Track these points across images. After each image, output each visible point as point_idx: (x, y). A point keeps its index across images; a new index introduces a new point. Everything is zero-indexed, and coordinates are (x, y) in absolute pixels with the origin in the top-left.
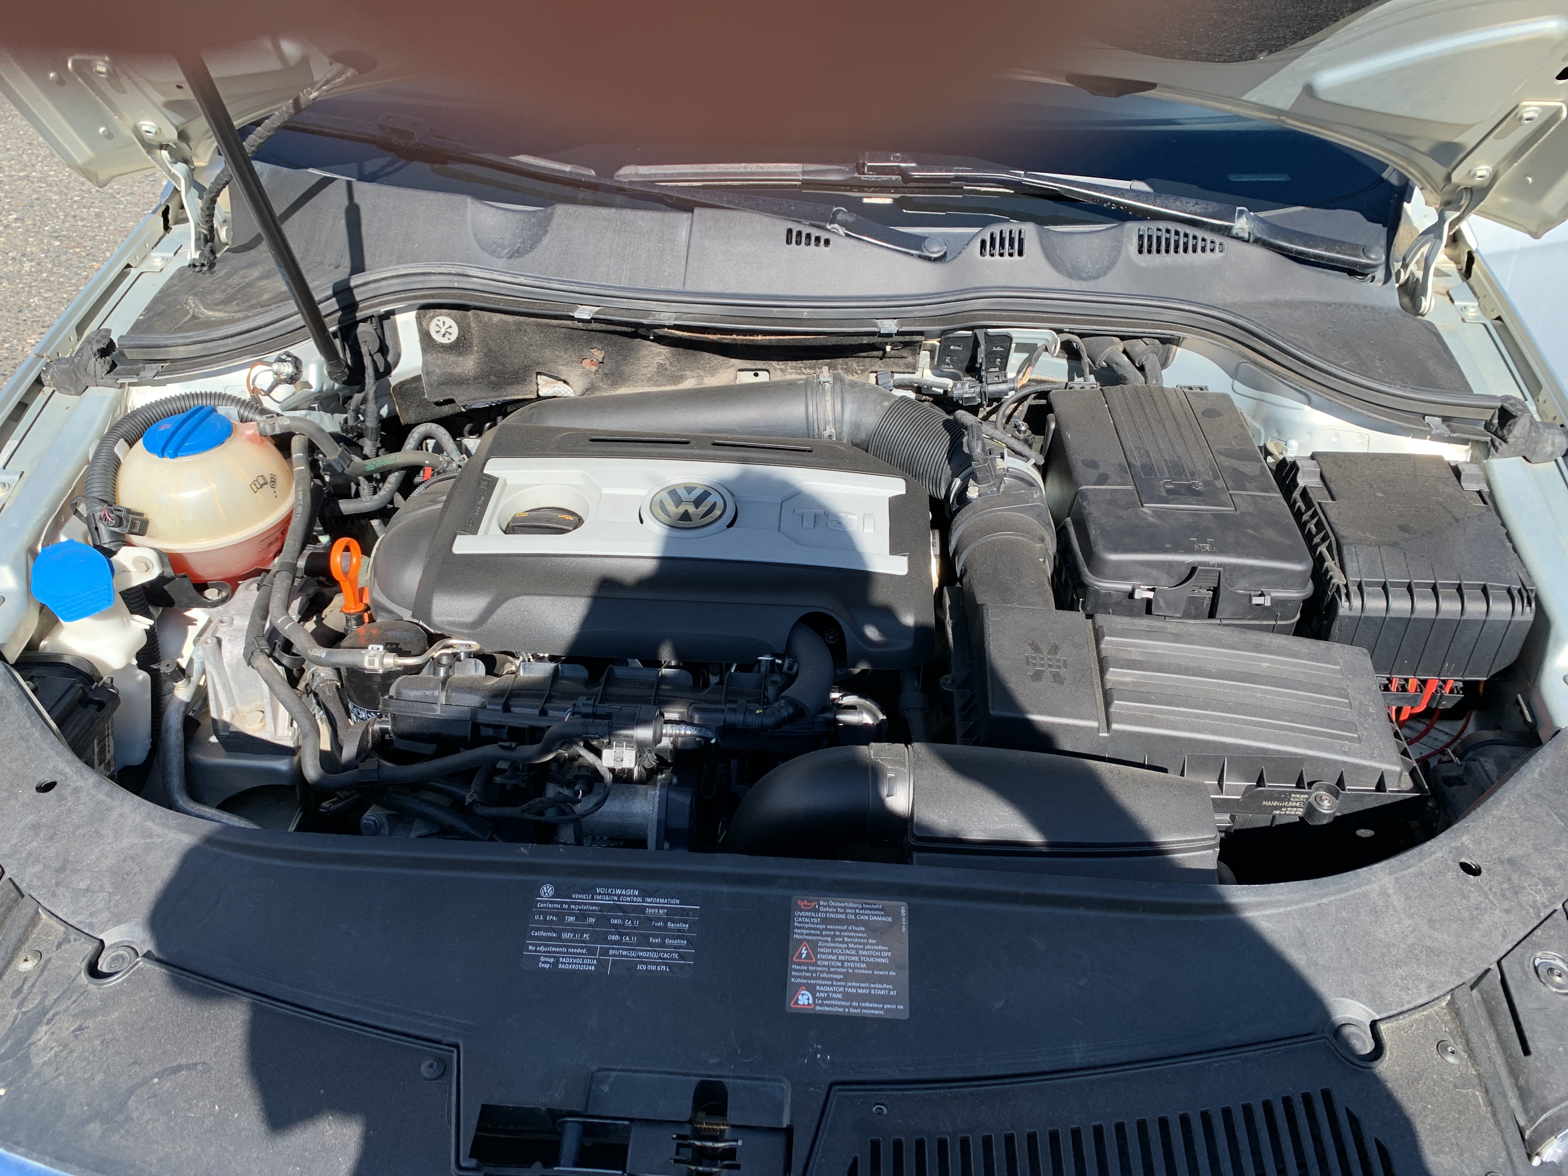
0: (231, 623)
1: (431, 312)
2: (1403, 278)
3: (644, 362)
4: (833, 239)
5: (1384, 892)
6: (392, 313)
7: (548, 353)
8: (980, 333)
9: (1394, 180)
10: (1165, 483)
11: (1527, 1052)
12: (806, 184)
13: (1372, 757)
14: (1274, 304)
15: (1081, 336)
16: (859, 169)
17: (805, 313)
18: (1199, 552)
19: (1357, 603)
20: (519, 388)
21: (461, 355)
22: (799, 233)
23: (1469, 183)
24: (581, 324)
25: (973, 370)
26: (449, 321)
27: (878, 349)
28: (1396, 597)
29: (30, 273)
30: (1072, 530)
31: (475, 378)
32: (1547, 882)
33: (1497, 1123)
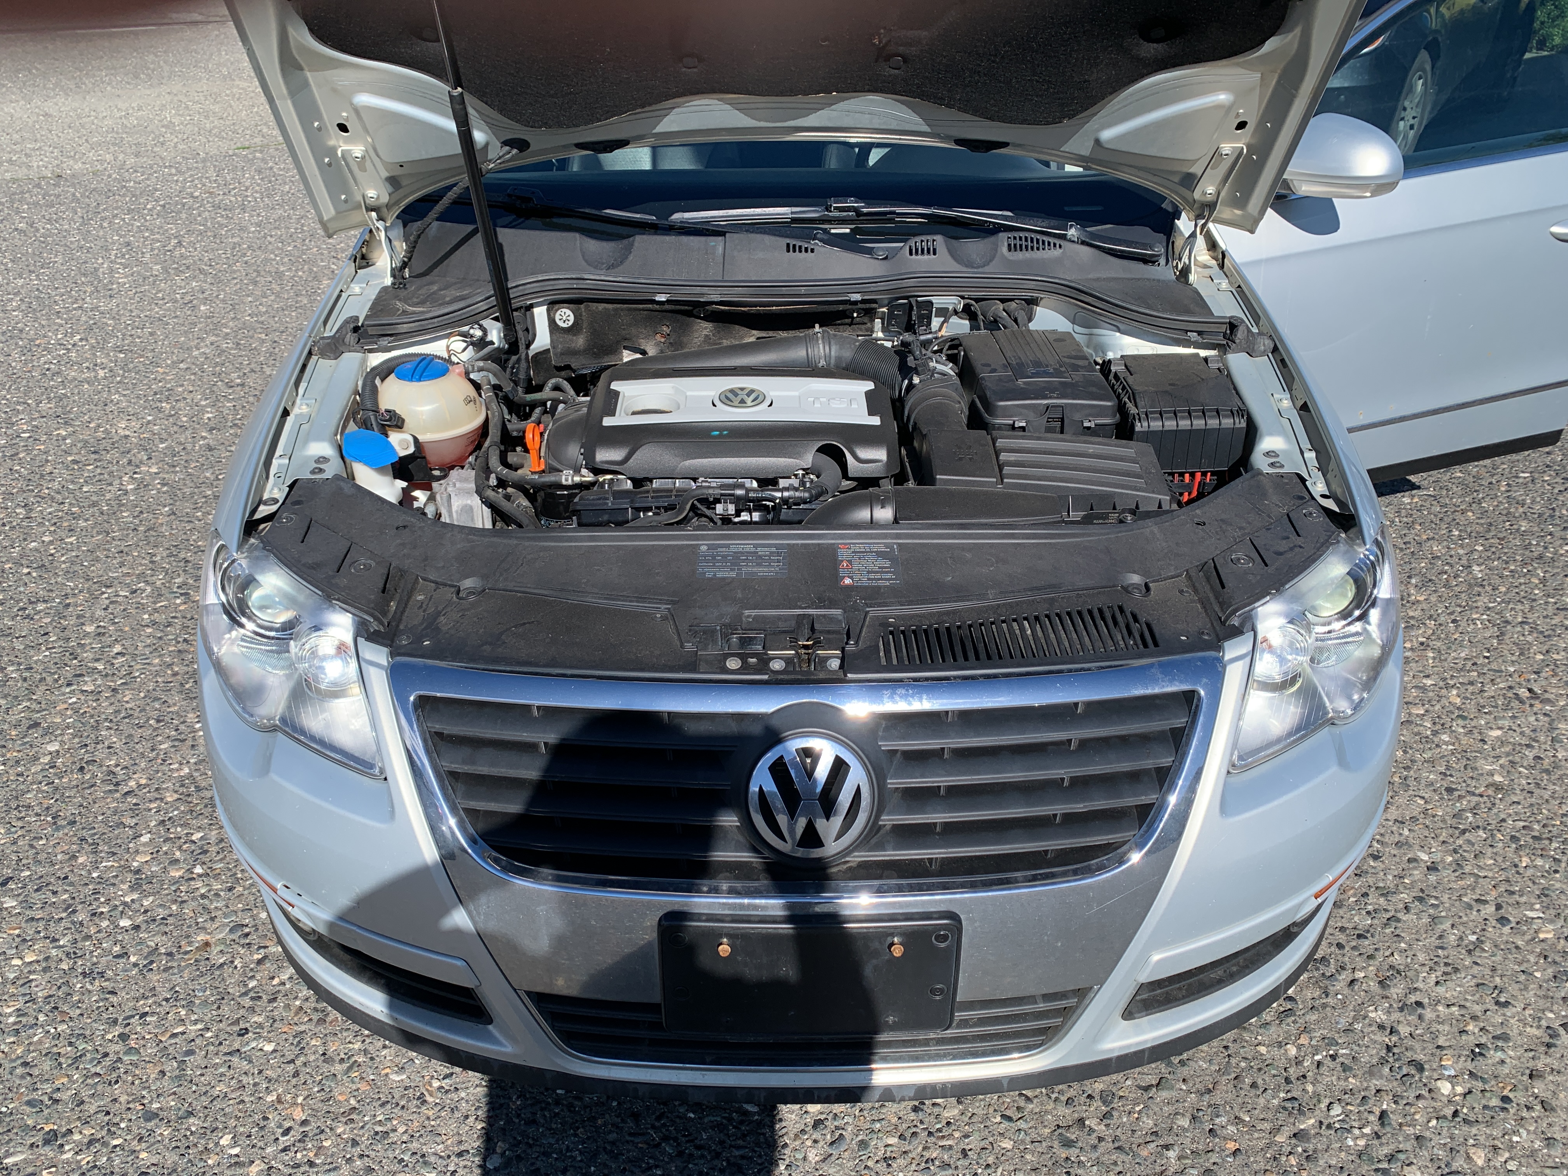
0: (455, 485)
1: (557, 306)
2: (1180, 267)
3: (696, 335)
4: (816, 248)
5: (1152, 532)
6: (531, 306)
7: (633, 331)
8: (913, 300)
9: (1170, 209)
10: (1031, 370)
11: (1223, 587)
12: (794, 220)
13: (1153, 492)
14: (1098, 279)
15: (977, 300)
16: (828, 209)
17: (803, 290)
18: (1051, 398)
19: (1145, 424)
20: (612, 357)
21: (575, 335)
22: (794, 246)
23: (1203, 199)
24: (657, 307)
25: (910, 328)
26: (568, 312)
27: (848, 317)
28: (1167, 419)
29: (105, 378)
30: (977, 400)
31: (585, 351)
32: (1241, 528)
33: (1207, 614)
